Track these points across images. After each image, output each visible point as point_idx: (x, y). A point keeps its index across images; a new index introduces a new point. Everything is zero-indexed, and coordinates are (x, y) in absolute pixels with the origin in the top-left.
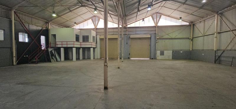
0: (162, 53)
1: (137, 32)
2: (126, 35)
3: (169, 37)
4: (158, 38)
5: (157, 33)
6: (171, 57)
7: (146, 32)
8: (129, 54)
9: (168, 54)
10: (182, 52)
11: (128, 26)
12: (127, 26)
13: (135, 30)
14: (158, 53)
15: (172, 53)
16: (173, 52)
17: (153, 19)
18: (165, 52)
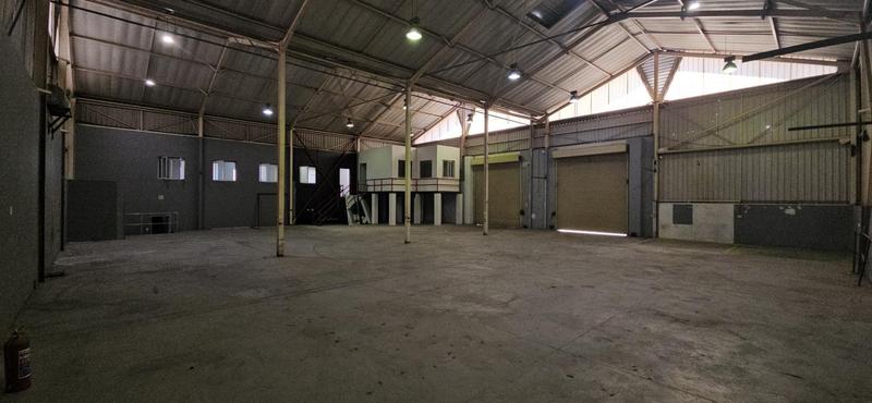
0: (683, 215)
1: (582, 137)
2: (544, 148)
3: (721, 144)
4: (662, 150)
5: (655, 132)
6: (729, 235)
7: (613, 133)
8: (554, 214)
9: (716, 218)
10: (791, 211)
11: (552, 118)
12: (545, 118)
13: (573, 128)
14: (666, 211)
15: (735, 215)
16: (739, 210)
17: (644, 78)
18: (699, 211)
